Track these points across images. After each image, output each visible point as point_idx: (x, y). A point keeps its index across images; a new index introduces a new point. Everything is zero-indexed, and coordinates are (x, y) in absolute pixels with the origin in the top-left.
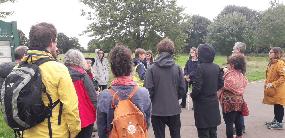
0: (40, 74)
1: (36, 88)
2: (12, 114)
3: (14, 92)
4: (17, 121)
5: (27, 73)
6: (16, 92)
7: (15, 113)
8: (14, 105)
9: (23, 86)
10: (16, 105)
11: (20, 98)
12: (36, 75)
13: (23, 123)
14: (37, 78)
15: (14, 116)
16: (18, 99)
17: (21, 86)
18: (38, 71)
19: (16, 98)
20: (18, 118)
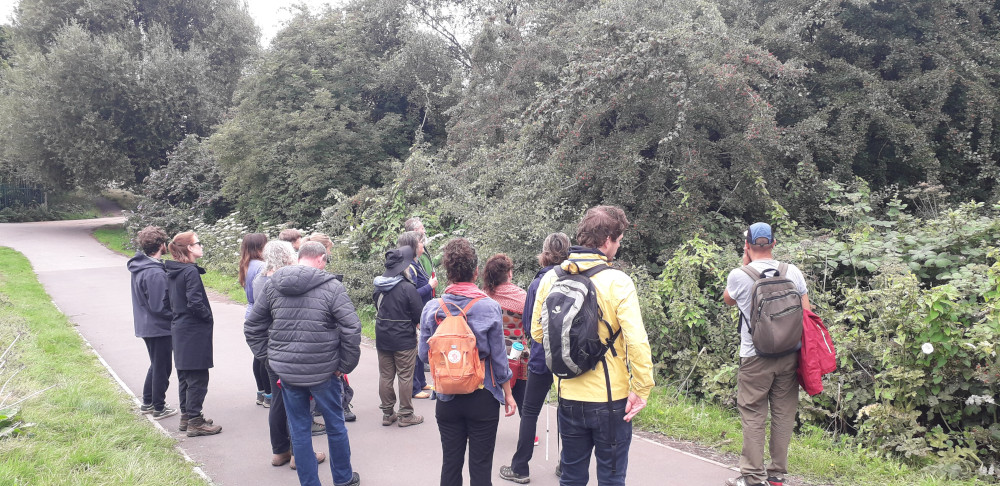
0: (595, 291)
1: (591, 314)
2: (561, 353)
3: (565, 320)
4: (567, 364)
5: (575, 289)
6: (568, 321)
7: (566, 352)
8: (565, 340)
9: (576, 311)
10: (568, 340)
11: (574, 330)
12: (589, 293)
13: (574, 367)
14: (590, 300)
15: (564, 356)
16: (571, 331)
17: (573, 312)
18: (590, 287)
19: (568, 329)
20: (570, 358)
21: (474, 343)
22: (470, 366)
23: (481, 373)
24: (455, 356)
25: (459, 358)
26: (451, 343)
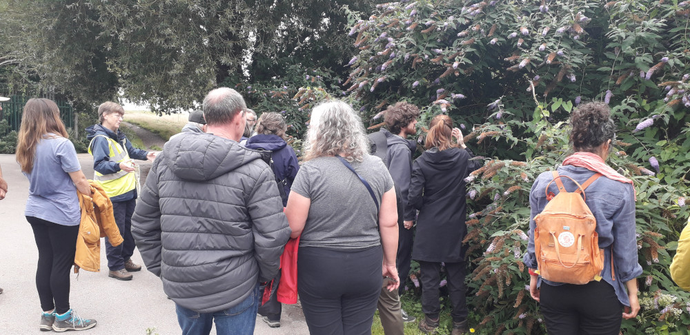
21: (593, 226)
22: (586, 254)
23: (599, 262)
24: (566, 239)
25: (573, 241)
26: (563, 223)
